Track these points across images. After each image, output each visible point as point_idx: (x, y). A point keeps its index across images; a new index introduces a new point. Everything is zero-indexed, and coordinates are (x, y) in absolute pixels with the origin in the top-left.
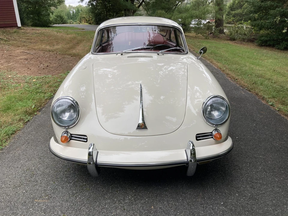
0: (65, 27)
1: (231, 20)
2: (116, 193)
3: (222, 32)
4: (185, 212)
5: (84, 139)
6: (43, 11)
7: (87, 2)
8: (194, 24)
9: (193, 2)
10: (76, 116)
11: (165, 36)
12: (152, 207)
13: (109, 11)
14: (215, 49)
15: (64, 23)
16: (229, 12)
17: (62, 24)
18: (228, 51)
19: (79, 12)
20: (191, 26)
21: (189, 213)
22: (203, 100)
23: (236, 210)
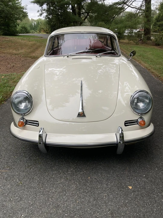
0: (28, 36)
1: (157, 29)
2: (61, 166)
3: (149, 39)
4: (114, 182)
5: (36, 124)
6: (11, 23)
7: (45, 16)
8: (127, 33)
9: (127, 15)
10: (30, 106)
11: (103, 42)
12: (89, 177)
13: (61, 23)
14: (143, 53)
15: (27, 33)
16: (155, 23)
17: (26, 33)
18: (153, 54)
19: (39, 24)
20: (125, 34)
21: (118, 183)
22: (131, 93)
23: (155, 181)
